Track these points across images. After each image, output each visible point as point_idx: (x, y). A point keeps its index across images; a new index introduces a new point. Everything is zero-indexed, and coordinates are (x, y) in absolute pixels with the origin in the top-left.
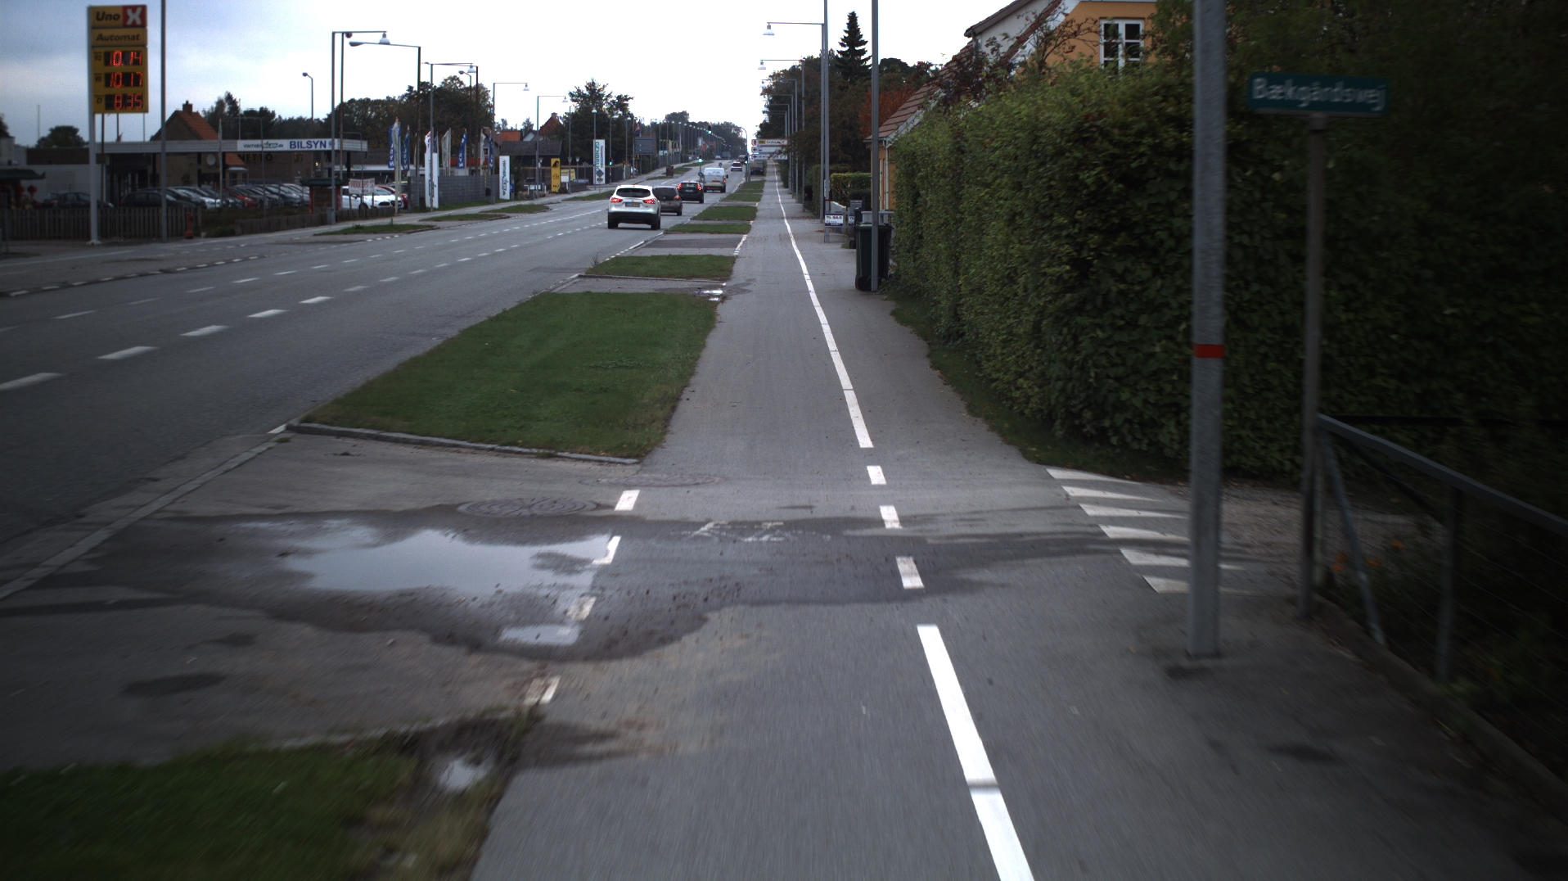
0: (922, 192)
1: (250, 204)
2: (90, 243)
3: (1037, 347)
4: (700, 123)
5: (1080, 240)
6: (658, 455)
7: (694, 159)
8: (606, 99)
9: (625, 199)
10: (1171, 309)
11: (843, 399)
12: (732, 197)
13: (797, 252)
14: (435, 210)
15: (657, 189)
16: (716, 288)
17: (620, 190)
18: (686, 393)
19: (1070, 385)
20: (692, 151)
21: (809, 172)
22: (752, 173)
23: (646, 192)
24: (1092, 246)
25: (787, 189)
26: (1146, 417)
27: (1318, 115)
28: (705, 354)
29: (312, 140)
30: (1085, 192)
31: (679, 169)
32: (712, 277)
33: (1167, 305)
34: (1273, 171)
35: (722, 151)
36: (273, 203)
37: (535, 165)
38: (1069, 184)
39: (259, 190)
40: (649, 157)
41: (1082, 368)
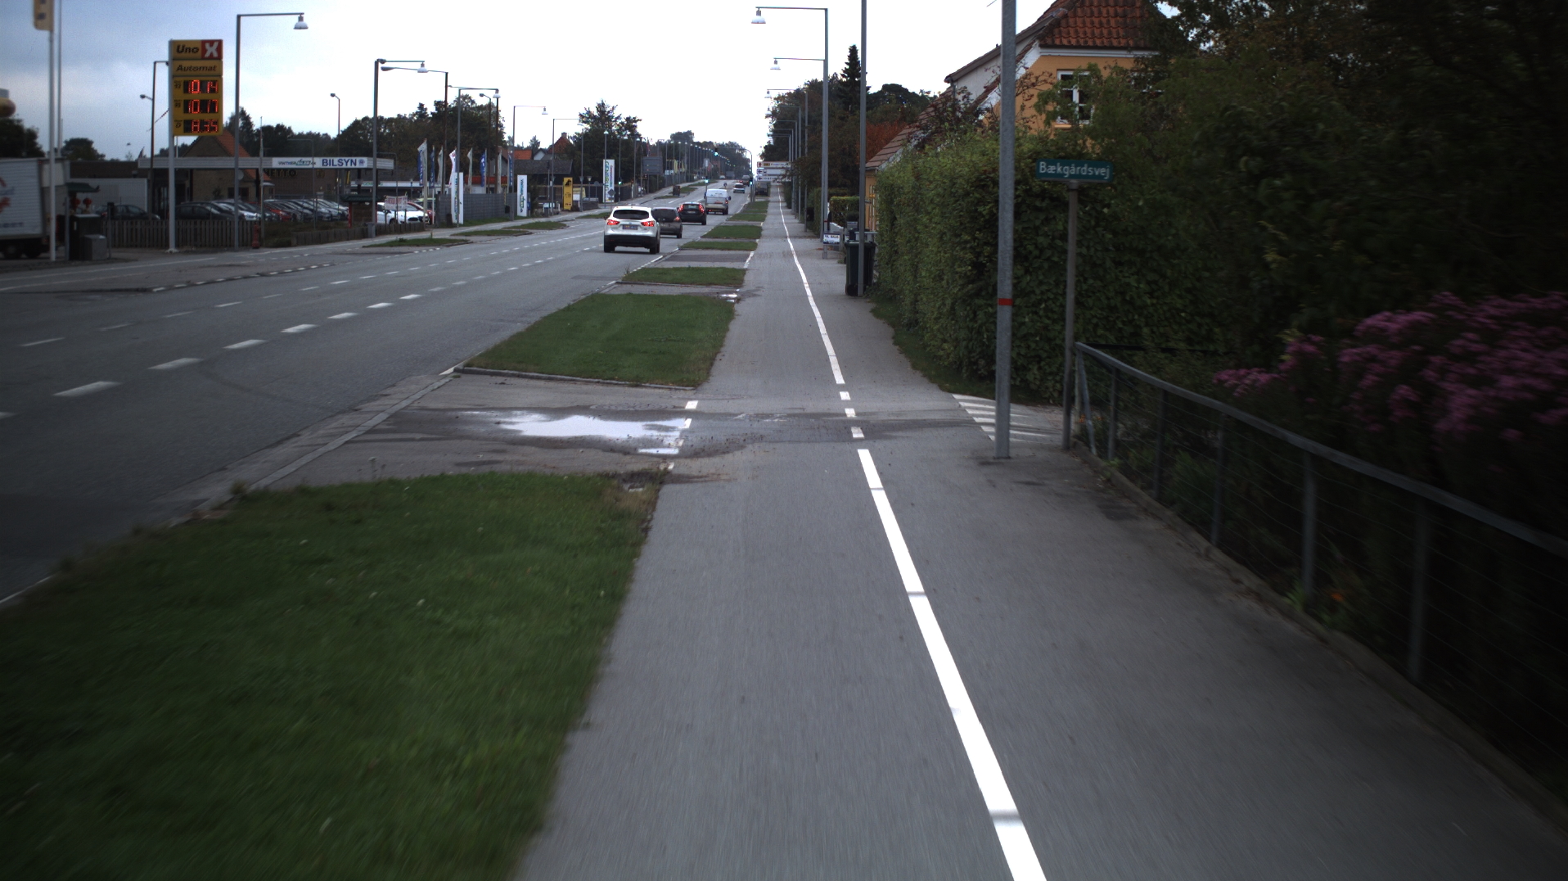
0: (898, 216)
1: (284, 218)
2: (169, 251)
3: (952, 319)
4: (705, 142)
5: (978, 250)
6: (706, 386)
7: (699, 178)
8: (615, 121)
9: (622, 221)
10: (1036, 295)
11: (828, 360)
12: (736, 217)
13: (799, 266)
14: (461, 225)
15: (656, 210)
16: (731, 293)
17: (616, 212)
18: (719, 356)
19: (971, 343)
20: (697, 171)
21: (811, 195)
22: (757, 194)
23: (645, 214)
24: (986, 254)
25: (790, 210)
26: (1019, 364)
27: (1074, 181)
28: (729, 335)
29: (343, 158)
30: (982, 219)
31: (685, 188)
32: (727, 284)
33: (1033, 292)
34: (1103, 208)
35: (727, 170)
36: (306, 217)
37: (547, 183)
38: (972, 214)
39: (291, 205)
40: (655, 176)
41: (979, 333)
